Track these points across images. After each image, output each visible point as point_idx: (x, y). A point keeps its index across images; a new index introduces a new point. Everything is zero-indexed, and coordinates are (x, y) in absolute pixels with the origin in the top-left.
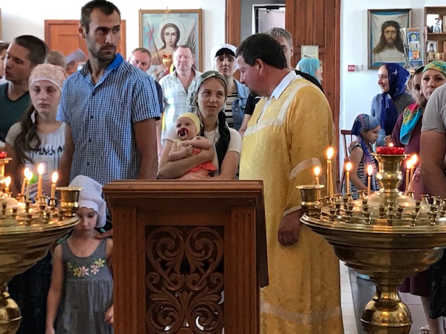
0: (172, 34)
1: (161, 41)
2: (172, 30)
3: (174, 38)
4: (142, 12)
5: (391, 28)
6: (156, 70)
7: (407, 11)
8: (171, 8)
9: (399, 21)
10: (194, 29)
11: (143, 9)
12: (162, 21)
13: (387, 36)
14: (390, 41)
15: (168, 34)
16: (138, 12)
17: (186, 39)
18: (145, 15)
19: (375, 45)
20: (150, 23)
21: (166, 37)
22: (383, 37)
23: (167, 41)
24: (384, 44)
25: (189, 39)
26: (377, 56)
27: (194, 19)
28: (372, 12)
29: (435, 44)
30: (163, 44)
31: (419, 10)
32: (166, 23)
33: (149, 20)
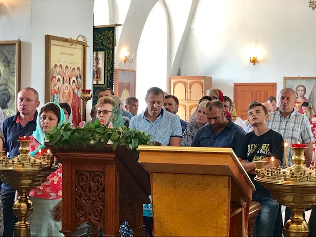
0: (302, 90)
2: (301, 88)
3: (303, 92)
4: (285, 79)
8: (301, 76)
10: (314, 88)
11: (286, 77)
12: (296, 84)
15: (299, 90)
16: (283, 79)
17: (310, 93)
18: (287, 80)
20: (290, 85)
21: (298, 92)
23: (299, 94)
25: (311, 93)
27: (314, 83)
30: (297, 96)
33: (289, 82)
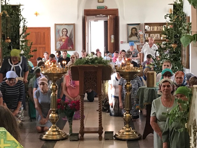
1: (62, 34)
2: (65, 30)
3: (66, 33)
5: (134, 30)
6: (60, 43)
7: (139, 24)
8: (65, 23)
9: (136, 28)
10: (72, 30)
13: (133, 32)
14: (134, 34)
15: (64, 32)
16: (54, 25)
18: (57, 26)
19: (129, 35)
22: (132, 33)
23: (64, 34)
24: (132, 35)
26: (130, 38)
28: (128, 24)
29: (148, 34)
31: (143, 24)
32: (63, 28)
33: (58, 27)
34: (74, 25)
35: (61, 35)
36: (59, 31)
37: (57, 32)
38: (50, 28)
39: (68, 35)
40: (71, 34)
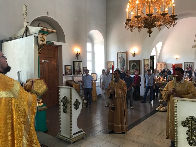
12: (187, 64)
27: (192, 63)
33: (186, 63)
34: (193, 62)
35: (187, 66)
36: (186, 65)
37: (185, 65)
38: (182, 64)
39: (190, 66)
40: (191, 66)
